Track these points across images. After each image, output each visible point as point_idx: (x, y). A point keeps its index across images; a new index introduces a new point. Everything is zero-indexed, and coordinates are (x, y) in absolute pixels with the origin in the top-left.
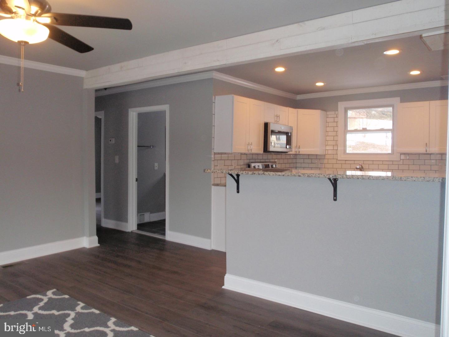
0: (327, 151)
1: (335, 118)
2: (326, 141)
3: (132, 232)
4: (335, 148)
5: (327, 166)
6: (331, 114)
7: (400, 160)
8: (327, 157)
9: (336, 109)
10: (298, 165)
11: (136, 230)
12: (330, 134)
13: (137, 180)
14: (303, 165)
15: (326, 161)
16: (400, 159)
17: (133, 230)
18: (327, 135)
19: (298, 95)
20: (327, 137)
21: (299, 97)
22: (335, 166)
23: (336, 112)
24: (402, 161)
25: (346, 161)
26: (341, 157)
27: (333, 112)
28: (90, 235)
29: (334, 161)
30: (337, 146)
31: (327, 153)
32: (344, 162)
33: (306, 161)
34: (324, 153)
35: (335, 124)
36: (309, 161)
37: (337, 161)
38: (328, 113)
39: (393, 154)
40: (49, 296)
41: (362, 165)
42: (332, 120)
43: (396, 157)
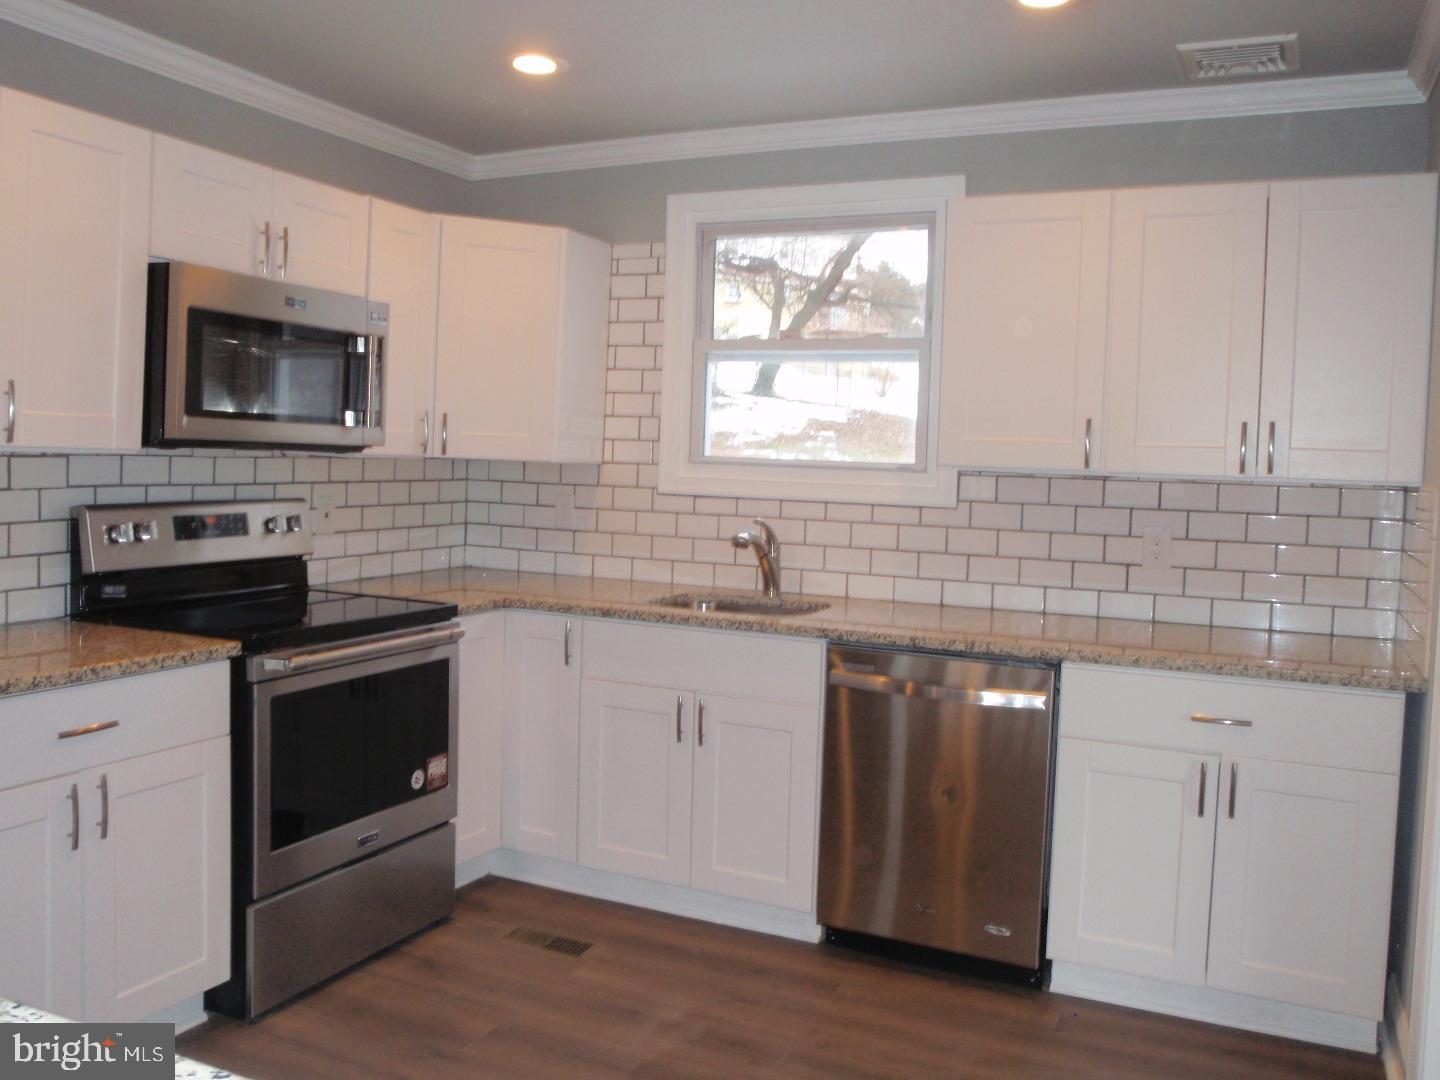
0: (608, 445)
1: (651, 279)
2: (607, 392)
4: (649, 431)
5: (608, 520)
6: (632, 254)
7: (953, 503)
8: (610, 474)
9: (656, 233)
10: (476, 513)
12: (625, 357)
14: (499, 514)
15: (602, 497)
16: (958, 501)
18: (611, 365)
19: (477, 158)
20: (609, 372)
21: (482, 167)
22: (648, 523)
23: (658, 248)
24: (965, 507)
25: (698, 501)
26: (675, 474)
27: (644, 249)
29: (642, 499)
30: (656, 421)
31: (608, 457)
32: (687, 504)
33: (511, 493)
34: (598, 458)
35: (647, 310)
36: (528, 494)
37: (655, 495)
38: (620, 251)
39: (925, 470)
41: (768, 522)
42: (636, 286)
43: (938, 490)
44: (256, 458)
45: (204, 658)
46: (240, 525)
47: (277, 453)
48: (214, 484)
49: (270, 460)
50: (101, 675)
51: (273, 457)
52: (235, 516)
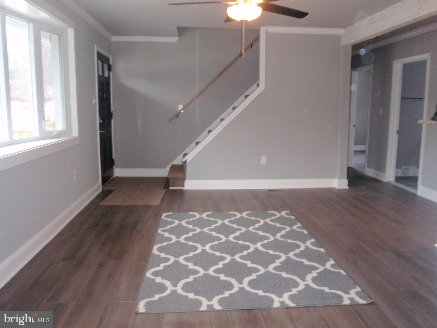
3: (388, 183)
11: (393, 181)
13: (398, 132)
17: (390, 181)
28: (341, 178)
40: (306, 244)
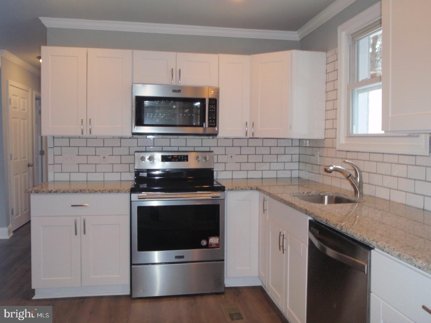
0: (326, 131)
1: (335, 63)
2: (326, 110)
6: (331, 55)
8: (326, 143)
15: (325, 152)
18: (327, 99)
20: (327, 103)
25: (347, 153)
26: (340, 143)
31: (326, 136)
32: (345, 155)
38: (328, 54)
44: (202, 139)
45: (117, 192)
46: (185, 158)
47: (211, 137)
48: (170, 146)
49: (208, 140)
50: (83, 192)
51: (209, 138)
52: (184, 156)
